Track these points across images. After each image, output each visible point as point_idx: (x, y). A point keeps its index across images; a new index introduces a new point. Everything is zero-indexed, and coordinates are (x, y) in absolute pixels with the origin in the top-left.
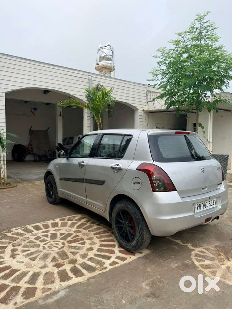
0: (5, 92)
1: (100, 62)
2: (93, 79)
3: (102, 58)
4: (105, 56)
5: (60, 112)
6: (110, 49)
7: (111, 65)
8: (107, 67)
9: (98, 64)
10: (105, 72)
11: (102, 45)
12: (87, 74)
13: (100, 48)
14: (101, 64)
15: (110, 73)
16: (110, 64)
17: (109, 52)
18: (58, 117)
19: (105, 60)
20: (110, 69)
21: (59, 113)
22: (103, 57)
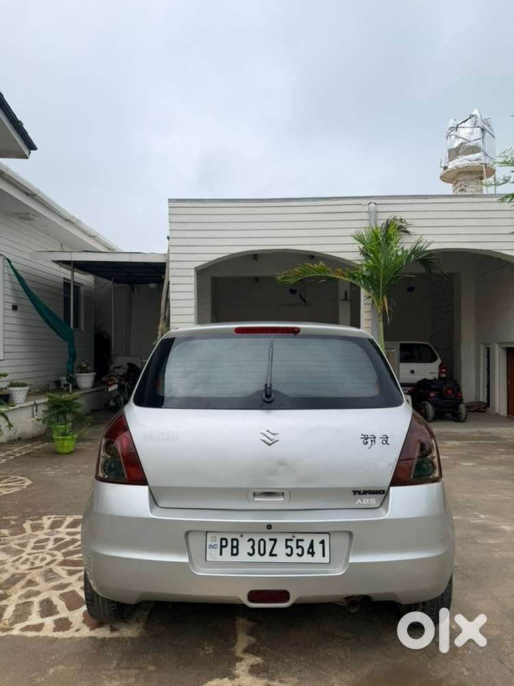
0: (195, 268)
1: (450, 163)
2: (380, 208)
3: (454, 152)
4: (461, 144)
5: (346, 292)
6: (475, 124)
7: (477, 163)
8: (471, 170)
9: (445, 168)
10: (463, 182)
11: (455, 120)
12: (367, 202)
13: (451, 128)
14: (451, 166)
15: (479, 181)
16: (477, 160)
17: (471, 133)
18: (340, 302)
19: (462, 154)
20: (478, 174)
21: (342, 295)
22: (457, 148)
